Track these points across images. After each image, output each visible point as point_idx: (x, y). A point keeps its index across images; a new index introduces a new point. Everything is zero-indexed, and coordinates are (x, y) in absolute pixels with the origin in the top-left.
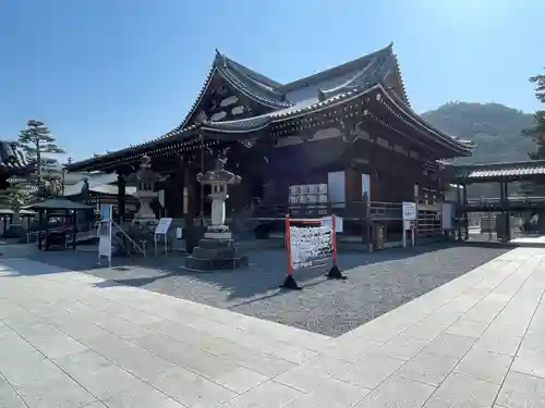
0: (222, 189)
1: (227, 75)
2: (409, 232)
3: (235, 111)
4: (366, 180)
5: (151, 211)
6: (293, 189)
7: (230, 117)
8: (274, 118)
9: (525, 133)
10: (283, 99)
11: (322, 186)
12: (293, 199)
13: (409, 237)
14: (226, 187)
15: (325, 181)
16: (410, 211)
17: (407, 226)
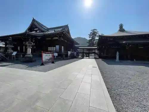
0: (30, 46)
1: (36, 24)
2: (69, 56)
3: (38, 31)
4: (63, 47)
5: (12, 50)
6: (49, 48)
7: (36, 32)
8: (45, 34)
9: (87, 42)
10: (48, 30)
11: (55, 48)
12: (49, 50)
13: (69, 57)
14: (31, 46)
15: (55, 47)
16: (69, 53)
17: (69, 55)
